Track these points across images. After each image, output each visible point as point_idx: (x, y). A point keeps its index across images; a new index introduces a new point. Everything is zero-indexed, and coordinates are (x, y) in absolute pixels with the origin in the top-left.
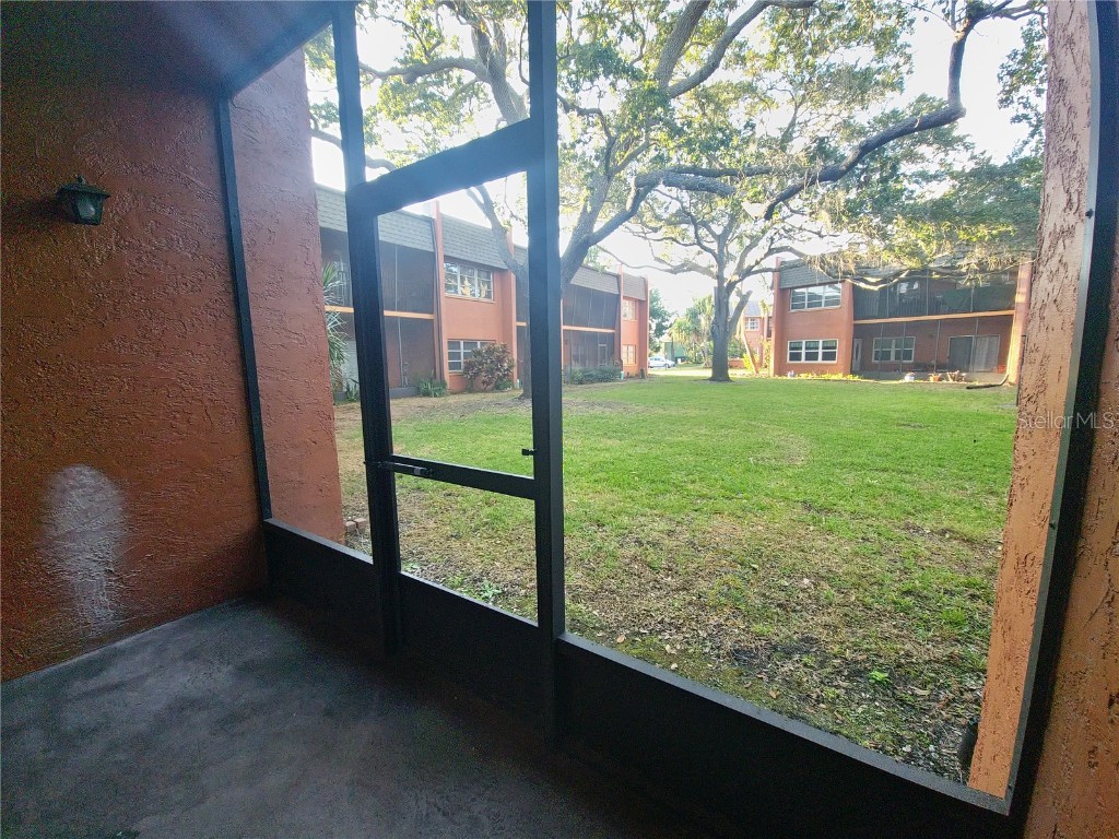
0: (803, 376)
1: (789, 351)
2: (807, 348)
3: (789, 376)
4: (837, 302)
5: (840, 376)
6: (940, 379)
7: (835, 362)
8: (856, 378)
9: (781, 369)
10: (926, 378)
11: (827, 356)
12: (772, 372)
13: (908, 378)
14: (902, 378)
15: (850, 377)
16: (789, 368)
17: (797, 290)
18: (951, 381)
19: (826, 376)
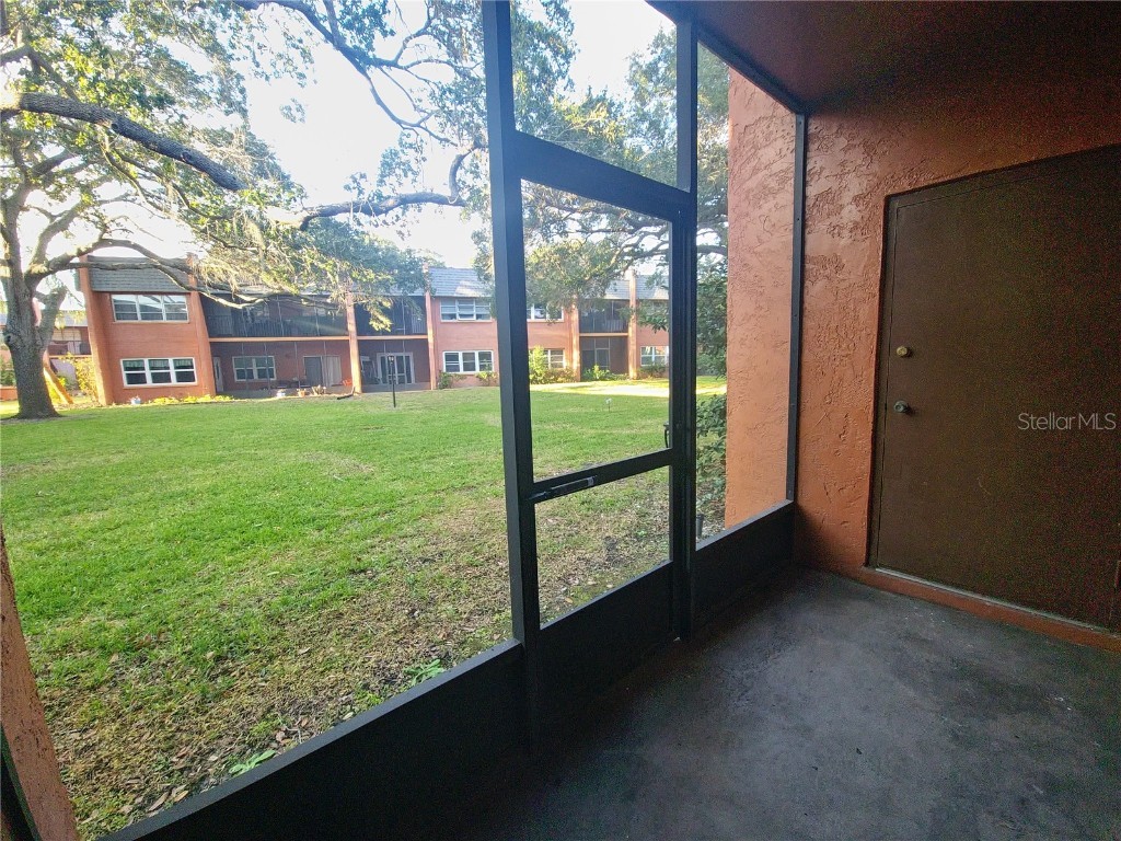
0: (158, 401)
1: (124, 373)
2: (152, 368)
3: (134, 403)
4: (183, 317)
5: (207, 398)
6: (306, 394)
7: (195, 383)
8: (228, 399)
9: (116, 394)
10: (295, 394)
11: (182, 377)
12: (103, 401)
13: (280, 395)
14: (274, 395)
15: (220, 398)
16: (129, 394)
17: (115, 297)
18: (316, 394)
19: (190, 399)
